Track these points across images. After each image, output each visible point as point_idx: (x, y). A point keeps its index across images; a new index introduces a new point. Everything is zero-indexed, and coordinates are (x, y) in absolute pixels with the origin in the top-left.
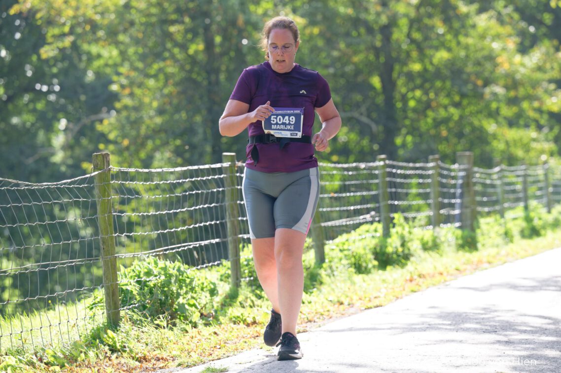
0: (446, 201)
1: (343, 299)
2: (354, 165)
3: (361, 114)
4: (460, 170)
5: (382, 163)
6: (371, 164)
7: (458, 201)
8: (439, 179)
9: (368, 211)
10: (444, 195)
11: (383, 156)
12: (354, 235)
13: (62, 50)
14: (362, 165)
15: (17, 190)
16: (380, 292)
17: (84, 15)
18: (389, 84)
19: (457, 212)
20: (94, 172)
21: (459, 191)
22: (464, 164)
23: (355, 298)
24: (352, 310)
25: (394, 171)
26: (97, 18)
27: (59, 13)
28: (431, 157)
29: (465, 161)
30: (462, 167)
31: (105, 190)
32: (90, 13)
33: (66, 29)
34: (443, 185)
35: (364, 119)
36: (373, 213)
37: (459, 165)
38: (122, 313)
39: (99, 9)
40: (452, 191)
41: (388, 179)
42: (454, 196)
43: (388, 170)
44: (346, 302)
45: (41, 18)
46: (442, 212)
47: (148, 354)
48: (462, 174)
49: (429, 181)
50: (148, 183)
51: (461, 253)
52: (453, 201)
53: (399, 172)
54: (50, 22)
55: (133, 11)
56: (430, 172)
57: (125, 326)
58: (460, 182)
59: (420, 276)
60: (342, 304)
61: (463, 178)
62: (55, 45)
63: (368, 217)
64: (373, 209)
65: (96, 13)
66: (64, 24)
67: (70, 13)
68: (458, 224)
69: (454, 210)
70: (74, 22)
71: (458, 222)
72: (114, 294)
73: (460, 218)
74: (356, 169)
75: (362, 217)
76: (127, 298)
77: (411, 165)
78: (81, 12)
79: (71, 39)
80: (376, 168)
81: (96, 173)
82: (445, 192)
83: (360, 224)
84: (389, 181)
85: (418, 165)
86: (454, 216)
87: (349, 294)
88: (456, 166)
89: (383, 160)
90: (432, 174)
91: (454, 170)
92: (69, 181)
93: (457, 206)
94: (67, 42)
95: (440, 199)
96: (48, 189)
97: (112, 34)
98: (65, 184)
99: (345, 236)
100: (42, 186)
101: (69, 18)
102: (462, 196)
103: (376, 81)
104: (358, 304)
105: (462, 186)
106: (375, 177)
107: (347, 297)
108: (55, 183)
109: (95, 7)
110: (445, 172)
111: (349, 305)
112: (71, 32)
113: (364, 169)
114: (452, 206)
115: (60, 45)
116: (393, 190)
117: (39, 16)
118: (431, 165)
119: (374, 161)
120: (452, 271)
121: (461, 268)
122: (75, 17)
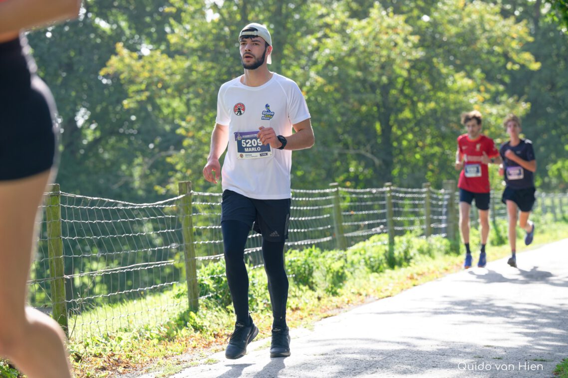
0: (435, 217)
1: (362, 291)
2: (368, 190)
3: (367, 151)
4: (445, 194)
5: (388, 189)
6: (380, 190)
7: (444, 217)
8: (431, 201)
9: (378, 225)
10: (434, 213)
11: (388, 184)
12: (368, 243)
13: (140, 102)
14: (374, 191)
15: (125, 209)
16: (388, 285)
17: (157, 76)
18: (387, 129)
19: (443, 225)
20: (180, 195)
21: (444, 210)
22: (448, 189)
23: (370, 291)
24: (368, 300)
25: (397, 195)
26: (167, 78)
27: (137, 75)
28: (424, 184)
29: (449, 187)
30: (447, 192)
31: (188, 209)
32: (162, 74)
33: (143, 87)
34: (432, 205)
35: (369, 155)
36: (382, 226)
37: (445, 190)
38: (200, 302)
39: (169, 72)
40: (440, 210)
41: (393, 201)
42: (440, 214)
43: (393, 194)
44: (364, 293)
45: (124, 79)
46: (432, 225)
47: (220, 332)
48: (447, 197)
49: (423, 202)
50: (204, 204)
51: (447, 256)
52: (441, 217)
53: (401, 195)
54: (131, 82)
55: (194, 73)
56: (424, 196)
57: (202, 310)
58: (446, 203)
59: (418, 274)
60: (360, 295)
61: (447, 200)
62: (134, 99)
63: (378, 229)
64: (382, 223)
65: (167, 75)
66: (141, 83)
67: (147, 74)
68: (444, 235)
69: (441, 224)
70: (150, 81)
71: (444, 233)
72: (194, 287)
73: (445, 230)
74: (370, 193)
75: (373, 230)
76: (204, 290)
77: (410, 190)
78: (155, 73)
79: (147, 94)
80: (383, 193)
81: (181, 196)
82: (434, 210)
83: (372, 235)
84: (394, 203)
85: (415, 190)
86: (441, 229)
87: (366, 288)
88: (442, 191)
89: (389, 186)
90: (425, 197)
91: (441, 194)
92: (162, 202)
93: (444, 221)
94: (143, 97)
95: (431, 216)
96: (147, 208)
97: (179, 90)
98: (159, 204)
99: (361, 245)
100: (143, 206)
101: (145, 78)
102: (447, 214)
103: (378, 126)
104: (372, 295)
105: (447, 206)
106: (383, 199)
107: (365, 289)
108: (152, 204)
109: (165, 70)
110: (435, 196)
111: (366, 295)
112: (147, 89)
113: (375, 193)
114: (440, 221)
115: (138, 98)
116: (397, 209)
117: (122, 76)
118: (424, 190)
119: (382, 187)
120: (442, 271)
121: (449, 268)
122: (150, 77)
